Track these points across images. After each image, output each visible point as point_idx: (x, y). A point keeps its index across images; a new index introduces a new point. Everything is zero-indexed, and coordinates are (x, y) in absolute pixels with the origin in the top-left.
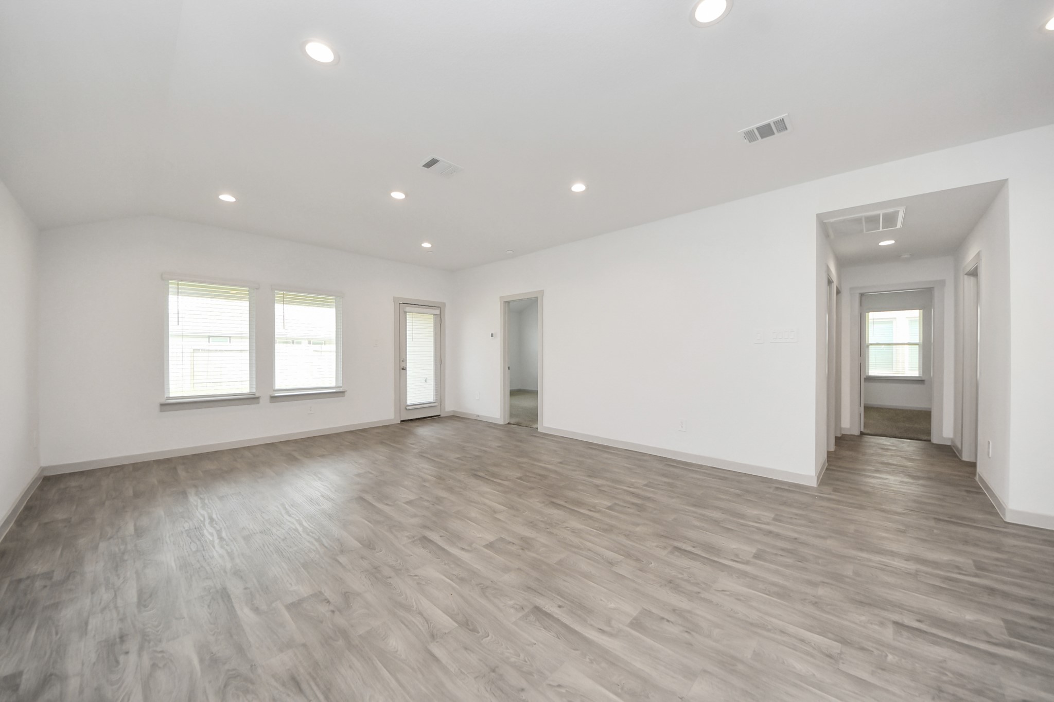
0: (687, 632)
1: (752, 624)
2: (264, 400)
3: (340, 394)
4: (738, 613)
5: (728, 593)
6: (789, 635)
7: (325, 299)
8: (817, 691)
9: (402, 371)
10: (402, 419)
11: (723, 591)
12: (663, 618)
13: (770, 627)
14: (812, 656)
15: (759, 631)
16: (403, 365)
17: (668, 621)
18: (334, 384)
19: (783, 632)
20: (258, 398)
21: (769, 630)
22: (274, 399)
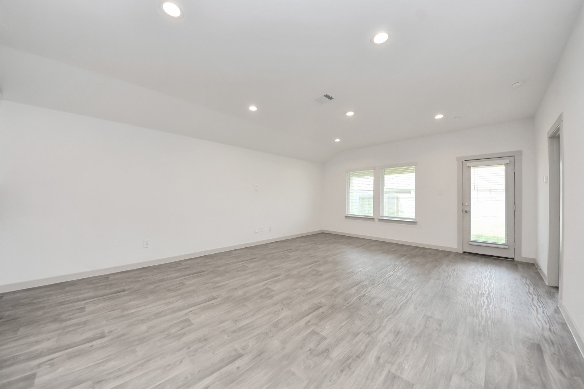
0: (169, 334)
1: (148, 361)
2: (376, 220)
3: (415, 223)
4: (160, 359)
5: (178, 363)
6: (127, 373)
7: (410, 168)
8: (99, 362)
9: (465, 213)
10: (464, 251)
11: (181, 361)
12: (183, 329)
13: (139, 367)
14: (108, 374)
15: (142, 361)
16: (466, 209)
17: (180, 330)
18: (414, 217)
19: (131, 372)
20: (373, 219)
21: (138, 366)
22: (381, 220)
